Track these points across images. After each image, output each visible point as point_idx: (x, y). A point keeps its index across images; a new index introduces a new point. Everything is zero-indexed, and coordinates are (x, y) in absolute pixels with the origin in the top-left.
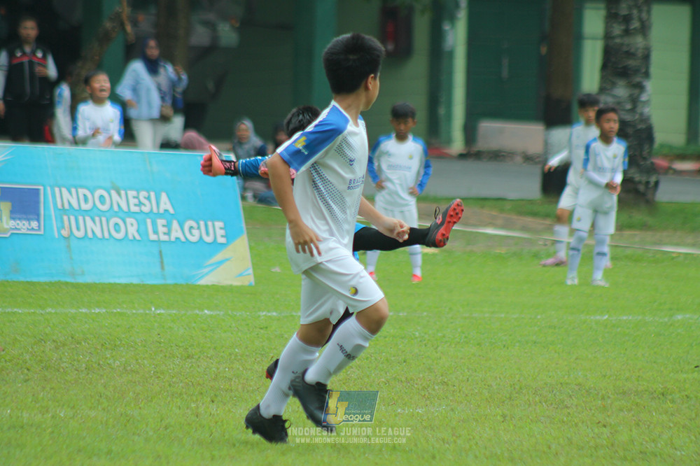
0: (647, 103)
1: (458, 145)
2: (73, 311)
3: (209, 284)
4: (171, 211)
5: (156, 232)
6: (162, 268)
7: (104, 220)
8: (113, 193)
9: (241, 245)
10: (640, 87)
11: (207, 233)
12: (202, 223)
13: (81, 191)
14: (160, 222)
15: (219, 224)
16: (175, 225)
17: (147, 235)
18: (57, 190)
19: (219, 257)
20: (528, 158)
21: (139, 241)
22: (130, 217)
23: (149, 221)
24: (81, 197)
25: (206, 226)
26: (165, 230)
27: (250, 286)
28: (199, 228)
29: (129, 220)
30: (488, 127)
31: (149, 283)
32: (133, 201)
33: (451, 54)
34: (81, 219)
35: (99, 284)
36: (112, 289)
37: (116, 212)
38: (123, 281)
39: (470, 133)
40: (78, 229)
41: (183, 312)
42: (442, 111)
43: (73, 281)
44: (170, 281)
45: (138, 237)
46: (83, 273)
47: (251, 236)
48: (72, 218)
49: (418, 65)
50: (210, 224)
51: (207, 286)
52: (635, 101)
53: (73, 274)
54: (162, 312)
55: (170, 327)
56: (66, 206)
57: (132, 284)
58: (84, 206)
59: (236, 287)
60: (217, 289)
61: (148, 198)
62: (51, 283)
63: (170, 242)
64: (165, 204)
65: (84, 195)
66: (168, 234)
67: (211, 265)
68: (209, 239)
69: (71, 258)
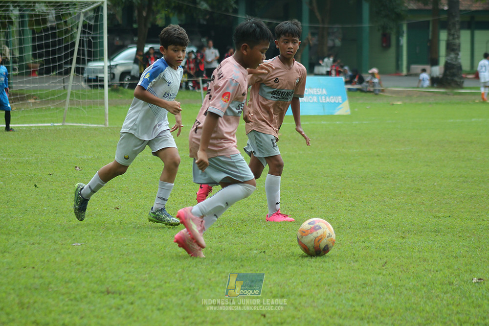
0: (459, 59)
1: (405, 72)
3: (337, 114)
4: (326, 94)
5: (322, 100)
6: (324, 110)
7: (307, 97)
9: (346, 103)
10: (458, 54)
11: (336, 100)
12: (335, 97)
14: (323, 97)
15: (339, 97)
16: (327, 98)
17: (319, 100)
19: (340, 106)
21: (317, 103)
22: (314, 96)
23: (320, 97)
26: (324, 99)
27: (349, 115)
28: (334, 99)
30: (414, 67)
32: (315, 92)
33: (402, 46)
36: (310, 116)
37: (310, 95)
38: (313, 114)
39: (408, 68)
42: (400, 63)
44: (326, 114)
47: (350, 102)
49: (392, 50)
50: (337, 97)
52: (456, 58)
59: (346, 115)
60: (340, 116)
61: (319, 91)
63: (326, 103)
64: (324, 92)
67: (338, 109)
68: (337, 102)
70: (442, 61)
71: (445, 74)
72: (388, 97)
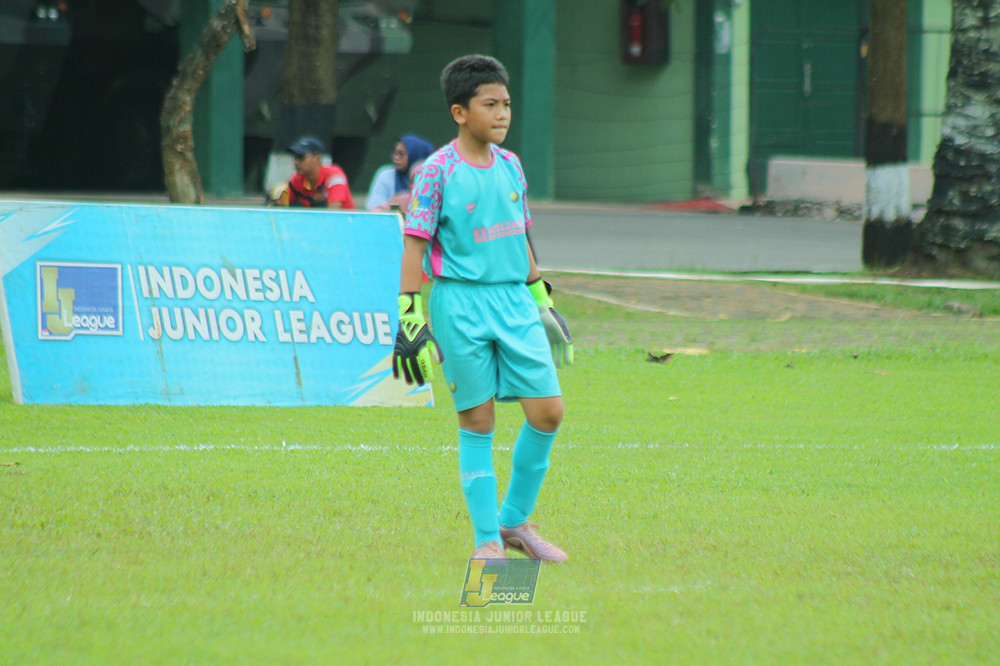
1: (739, 193)
2: (167, 448)
3: (368, 405)
4: (311, 298)
5: (288, 330)
6: (299, 383)
7: (211, 312)
8: (225, 273)
11: (365, 332)
12: (356, 316)
13: (177, 271)
14: (295, 315)
15: (380, 317)
16: (317, 318)
17: (277, 334)
18: (141, 269)
19: (382, 364)
20: (843, 212)
21: (263, 342)
22: (248, 308)
23: (277, 313)
24: (177, 280)
25: (362, 319)
26: (302, 326)
27: (428, 407)
28: (351, 322)
29: (248, 313)
30: (783, 166)
31: (279, 405)
32: (253, 285)
33: (725, 59)
34: (177, 311)
35: (205, 407)
37: (229, 300)
38: (241, 403)
39: (757, 177)
40: (174, 327)
41: (328, 448)
42: (714, 143)
43: (166, 403)
44: (310, 402)
45: (261, 338)
46: (182, 392)
48: (165, 311)
49: (679, 80)
50: (368, 316)
51: (364, 409)
53: (167, 394)
54: (298, 447)
55: (308, 470)
56: (156, 293)
57: (253, 406)
58: (181, 293)
59: (408, 409)
60: (378, 413)
61: (276, 280)
62: (134, 406)
63: (309, 343)
64: (301, 288)
65: (181, 276)
66: (307, 332)
67: (371, 377)
68: (367, 339)
69: (164, 370)
70: (930, 134)
71: (937, 207)
72: (644, 317)
